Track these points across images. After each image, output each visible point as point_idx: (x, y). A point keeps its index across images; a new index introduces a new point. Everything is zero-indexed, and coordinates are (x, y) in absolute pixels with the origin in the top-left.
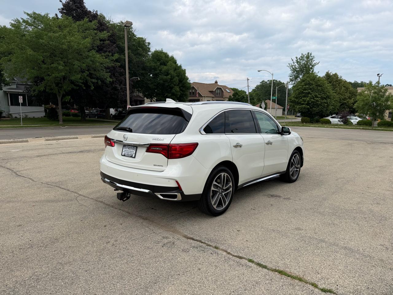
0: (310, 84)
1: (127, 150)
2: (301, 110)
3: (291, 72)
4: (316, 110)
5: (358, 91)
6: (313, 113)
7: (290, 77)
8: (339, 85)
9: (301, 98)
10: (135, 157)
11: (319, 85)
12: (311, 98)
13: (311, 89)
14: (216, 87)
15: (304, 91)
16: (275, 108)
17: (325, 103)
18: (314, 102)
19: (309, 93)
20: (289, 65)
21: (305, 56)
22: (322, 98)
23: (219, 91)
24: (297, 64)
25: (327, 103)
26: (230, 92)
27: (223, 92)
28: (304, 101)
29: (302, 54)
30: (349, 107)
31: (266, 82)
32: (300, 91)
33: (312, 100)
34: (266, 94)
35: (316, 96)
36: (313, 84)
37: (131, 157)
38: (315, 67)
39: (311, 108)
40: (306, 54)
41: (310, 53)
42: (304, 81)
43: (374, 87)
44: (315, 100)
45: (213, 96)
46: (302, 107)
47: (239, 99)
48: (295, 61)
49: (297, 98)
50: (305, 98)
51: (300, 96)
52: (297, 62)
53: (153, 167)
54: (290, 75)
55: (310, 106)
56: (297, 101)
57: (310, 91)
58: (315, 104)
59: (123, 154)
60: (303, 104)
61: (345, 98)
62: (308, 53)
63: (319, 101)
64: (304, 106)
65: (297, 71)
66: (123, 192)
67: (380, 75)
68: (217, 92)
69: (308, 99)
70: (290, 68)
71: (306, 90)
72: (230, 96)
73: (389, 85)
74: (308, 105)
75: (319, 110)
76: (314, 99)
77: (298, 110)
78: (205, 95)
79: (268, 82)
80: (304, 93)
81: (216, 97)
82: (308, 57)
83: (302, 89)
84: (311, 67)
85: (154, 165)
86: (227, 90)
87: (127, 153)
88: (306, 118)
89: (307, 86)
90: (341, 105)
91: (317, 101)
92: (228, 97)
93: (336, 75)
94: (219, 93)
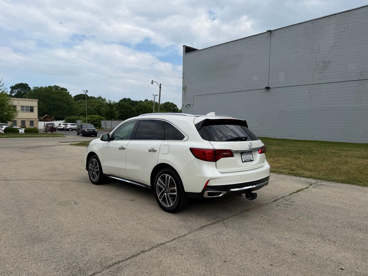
1: (245, 156)
10: (253, 161)
59: (244, 161)
66: (252, 192)
87: (246, 159)
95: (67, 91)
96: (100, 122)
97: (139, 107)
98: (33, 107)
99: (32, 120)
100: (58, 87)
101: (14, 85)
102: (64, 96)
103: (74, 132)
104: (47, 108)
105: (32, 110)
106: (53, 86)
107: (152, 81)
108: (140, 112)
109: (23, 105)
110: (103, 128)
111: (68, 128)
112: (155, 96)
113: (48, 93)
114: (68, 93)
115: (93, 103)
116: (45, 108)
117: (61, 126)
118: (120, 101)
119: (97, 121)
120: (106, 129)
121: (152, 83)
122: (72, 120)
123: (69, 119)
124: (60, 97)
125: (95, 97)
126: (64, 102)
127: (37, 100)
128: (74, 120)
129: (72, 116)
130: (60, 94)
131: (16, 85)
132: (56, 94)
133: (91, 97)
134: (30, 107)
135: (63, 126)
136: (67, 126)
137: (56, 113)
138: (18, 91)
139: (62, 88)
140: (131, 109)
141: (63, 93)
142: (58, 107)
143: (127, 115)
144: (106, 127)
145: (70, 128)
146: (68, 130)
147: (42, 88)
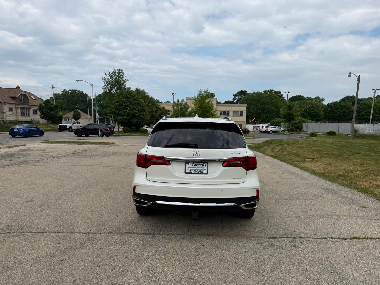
0: (127, 97)
1: (193, 167)
2: (122, 121)
3: (104, 85)
4: (135, 120)
5: (161, 106)
6: (132, 124)
7: (104, 90)
8: (147, 100)
9: (121, 110)
10: (207, 174)
11: (135, 99)
12: (130, 110)
13: (129, 102)
14: (19, 93)
15: (124, 104)
16: (87, 118)
17: (141, 115)
18: (133, 114)
19: (128, 106)
20: (102, 78)
21: (117, 71)
22: (139, 111)
23: (23, 97)
24: (109, 78)
25: (143, 115)
26: (35, 99)
27: (28, 99)
28: (124, 113)
29: (114, 69)
30: (156, 119)
31: (68, 92)
32: (119, 103)
33: (132, 112)
34: (69, 104)
35: (134, 109)
36: (130, 98)
37: (202, 173)
38: (126, 82)
39: (130, 119)
40: (117, 70)
41: (121, 70)
42: (122, 95)
43: (181, 104)
44: (134, 112)
45: (17, 103)
46: (123, 118)
47: (51, 107)
48: (108, 75)
49: (116, 109)
50: (125, 110)
51: (120, 108)
52: (110, 76)
53: (232, 180)
54: (104, 87)
55: (130, 118)
56: (117, 112)
57: (128, 104)
58: (134, 116)
59: (187, 171)
60: (124, 115)
61: (153, 111)
62: (120, 69)
63: (137, 113)
64: (125, 117)
65: (110, 84)
67: (174, 94)
68: (21, 98)
69: (128, 111)
70: (103, 81)
71: (124, 103)
72: (41, 104)
73: (169, 102)
74: (128, 117)
75: (137, 121)
76: (132, 111)
77: (120, 121)
78: (5, 101)
79: (70, 92)
80: (123, 105)
81: (20, 104)
82: (119, 73)
83: (121, 102)
84: (123, 83)
85: (234, 178)
86: (32, 97)
87: (193, 170)
88: (127, 128)
89: (125, 100)
90: (151, 117)
91: (135, 113)
92: (39, 105)
93: (143, 91)
94: (24, 100)
95: (281, 93)
96: (302, 125)
97: (362, 106)
98: (242, 111)
99: (241, 123)
100: (272, 90)
101: (236, 93)
102: (274, 99)
103: (273, 134)
104: (257, 112)
105: (241, 114)
106: (268, 90)
107: (350, 73)
108: (363, 112)
109: (234, 110)
110: (304, 131)
111: (269, 130)
112: (375, 90)
113: (259, 98)
114: (282, 95)
115: (305, 104)
116: (255, 112)
117: (263, 129)
118: (341, 100)
119: (298, 124)
120: (307, 132)
121: (350, 76)
122: (276, 123)
123: (274, 122)
124: (269, 101)
125: (311, 97)
126: (273, 105)
127: (246, 105)
128: (278, 122)
129: (277, 119)
130: (270, 97)
131: (238, 93)
132: (266, 97)
133: (307, 97)
134: (240, 111)
135: (265, 129)
136: (268, 129)
137: (265, 116)
138: (239, 98)
139: (276, 91)
140: (349, 109)
141: (273, 96)
142: (266, 111)
143: (343, 116)
144: (307, 129)
145: (271, 131)
146: (269, 132)
147: (254, 93)
